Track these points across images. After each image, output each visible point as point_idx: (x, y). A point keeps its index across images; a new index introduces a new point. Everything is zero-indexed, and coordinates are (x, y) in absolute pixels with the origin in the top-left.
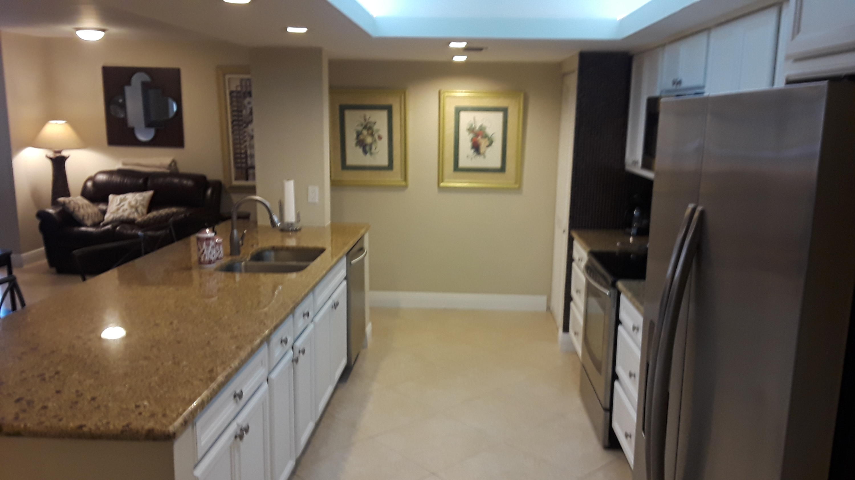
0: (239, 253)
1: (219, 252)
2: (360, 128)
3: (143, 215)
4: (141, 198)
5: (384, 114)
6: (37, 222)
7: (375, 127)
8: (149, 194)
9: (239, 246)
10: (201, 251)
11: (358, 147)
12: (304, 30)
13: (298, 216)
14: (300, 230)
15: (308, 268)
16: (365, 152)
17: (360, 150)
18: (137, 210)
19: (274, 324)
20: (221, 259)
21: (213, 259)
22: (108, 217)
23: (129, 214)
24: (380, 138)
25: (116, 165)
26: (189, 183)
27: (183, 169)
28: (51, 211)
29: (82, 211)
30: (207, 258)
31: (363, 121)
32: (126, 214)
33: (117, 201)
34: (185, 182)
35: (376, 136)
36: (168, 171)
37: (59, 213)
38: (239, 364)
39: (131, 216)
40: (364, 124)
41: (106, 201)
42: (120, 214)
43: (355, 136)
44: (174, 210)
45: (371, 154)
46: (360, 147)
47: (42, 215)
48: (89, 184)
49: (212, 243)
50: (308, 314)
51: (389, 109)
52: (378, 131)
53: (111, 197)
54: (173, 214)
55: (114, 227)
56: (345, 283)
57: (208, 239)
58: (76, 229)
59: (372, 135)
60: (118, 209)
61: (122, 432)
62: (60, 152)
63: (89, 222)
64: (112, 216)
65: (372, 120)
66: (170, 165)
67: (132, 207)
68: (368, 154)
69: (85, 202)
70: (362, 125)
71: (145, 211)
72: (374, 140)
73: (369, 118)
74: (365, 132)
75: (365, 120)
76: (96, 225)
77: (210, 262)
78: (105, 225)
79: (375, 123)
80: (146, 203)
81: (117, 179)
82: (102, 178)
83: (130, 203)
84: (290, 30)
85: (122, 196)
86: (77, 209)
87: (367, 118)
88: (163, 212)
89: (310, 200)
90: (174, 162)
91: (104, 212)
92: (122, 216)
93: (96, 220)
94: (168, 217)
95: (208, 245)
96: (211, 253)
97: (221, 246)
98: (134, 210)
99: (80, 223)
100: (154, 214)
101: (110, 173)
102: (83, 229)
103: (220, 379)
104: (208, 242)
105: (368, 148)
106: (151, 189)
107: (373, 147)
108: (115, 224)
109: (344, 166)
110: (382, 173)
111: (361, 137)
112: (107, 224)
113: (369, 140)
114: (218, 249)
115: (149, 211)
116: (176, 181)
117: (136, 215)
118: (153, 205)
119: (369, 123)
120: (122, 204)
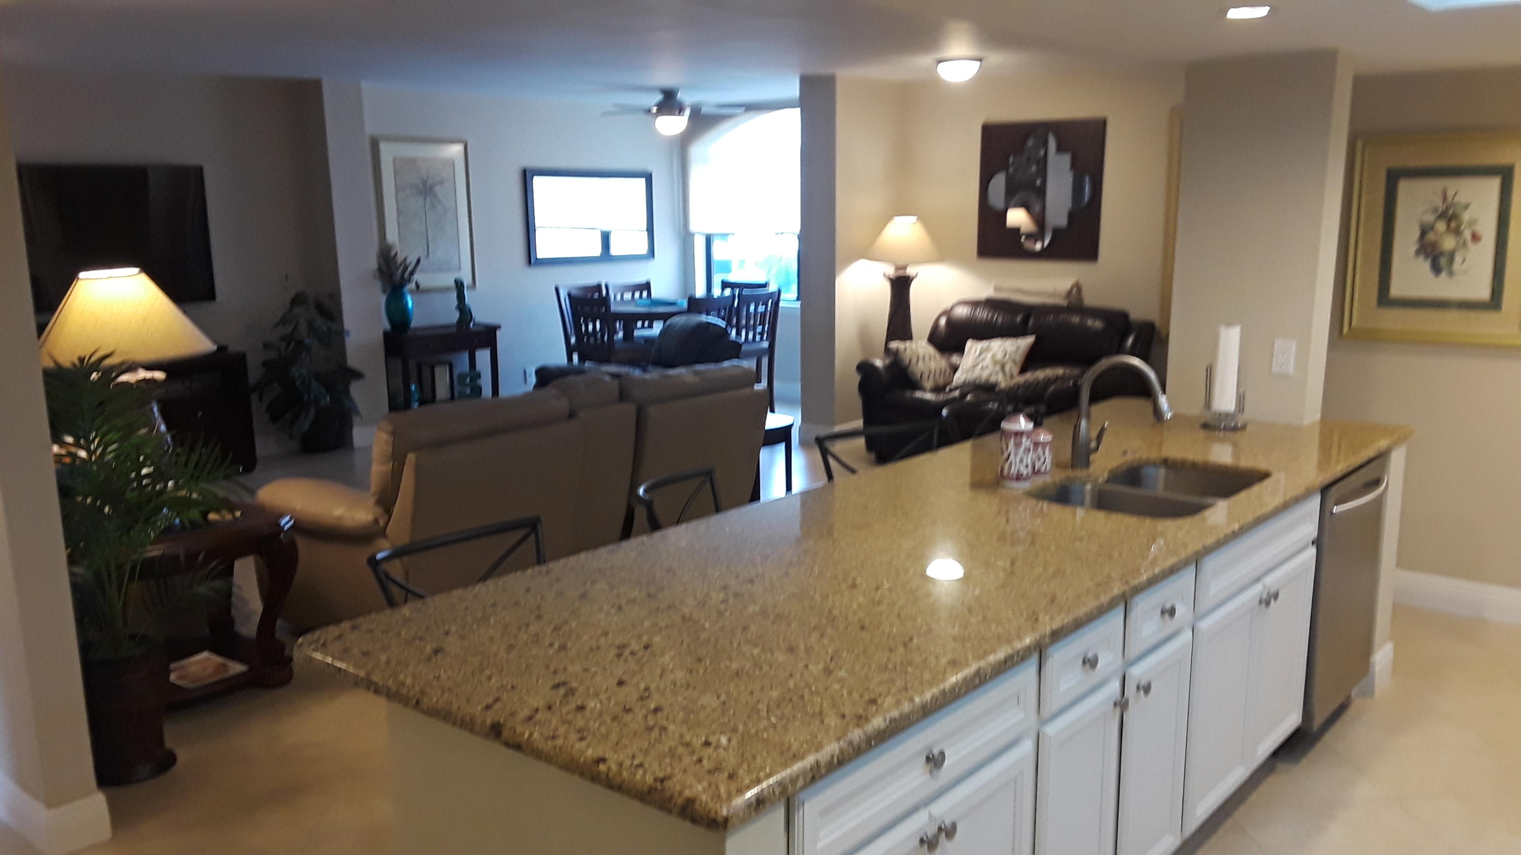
0: (1087, 464)
1: (1042, 460)
2: (1430, 218)
3: (1012, 376)
4: (1014, 348)
5: (1493, 185)
6: (857, 378)
7: (1466, 216)
8: (1027, 341)
9: (1090, 452)
10: (1006, 455)
11: (1421, 259)
12: (1261, 12)
13: (1241, 400)
14: (1244, 427)
15: (1208, 513)
16: (1436, 269)
17: (1425, 265)
18: (1003, 368)
19: (1056, 625)
20: (1045, 473)
21: (1024, 472)
22: (959, 377)
23: (991, 375)
24: (1476, 238)
25: (986, 292)
26: (1096, 324)
27: (1090, 300)
28: (879, 363)
29: (920, 364)
30: (1014, 471)
31: (1439, 202)
32: (985, 375)
33: (976, 350)
34: (1090, 322)
35: (1467, 234)
36: (1065, 303)
37: (888, 368)
38: (934, 699)
39: (993, 379)
40: (1441, 207)
41: (960, 350)
42: (977, 373)
43: (1417, 234)
44: (1060, 371)
45: (1451, 273)
46: (1427, 257)
47: (865, 368)
48: (943, 321)
49: (1026, 442)
50: (1172, 612)
51: (1506, 175)
52: (1472, 223)
53: (969, 344)
54: (1057, 379)
55: (963, 396)
56: (1313, 551)
57: (1019, 434)
58: (908, 394)
59: (1457, 232)
60: (975, 366)
61: (651, 790)
62: (905, 268)
63: (929, 384)
64: (964, 376)
65: (1461, 199)
66: (1070, 292)
67: (995, 363)
68: (1444, 275)
69: (931, 350)
70: (1435, 210)
71: (1016, 371)
72: (1462, 242)
73: (1454, 196)
74: (1441, 226)
75: (1445, 199)
76: (937, 389)
77: (1019, 477)
78: (951, 390)
79: (1467, 206)
80: (1020, 357)
81: (982, 314)
82: (962, 312)
83: (994, 356)
84: (1234, 14)
85: (984, 344)
86: (914, 361)
87: (1450, 194)
88: (1041, 374)
89: (1275, 368)
90: (1078, 287)
91: (955, 369)
92: (980, 377)
93: (941, 381)
94: (1048, 382)
95: (1018, 445)
96: (1021, 461)
97: (1048, 448)
98: (998, 368)
99: (915, 385)
100: (1029, 376)
101: (975, 304)
102: (919, 394)
103: (877, 722)
104: (1018, 440)
105: (1443, 261)
106: (1032, 334)
107: (1458, 259)
108: (966, 389)
109: (1384, 299)
110: (1473, 315)
111: (1431, 236)
112: (956, 388)
113: (1449, 243)
114: (1042, 454)
115: (1023, 370)
116: (1076, 320)
117: (1000, 377)
118: (1031, 361)
119: (1452, 205)
120: (982, 357)
